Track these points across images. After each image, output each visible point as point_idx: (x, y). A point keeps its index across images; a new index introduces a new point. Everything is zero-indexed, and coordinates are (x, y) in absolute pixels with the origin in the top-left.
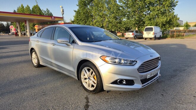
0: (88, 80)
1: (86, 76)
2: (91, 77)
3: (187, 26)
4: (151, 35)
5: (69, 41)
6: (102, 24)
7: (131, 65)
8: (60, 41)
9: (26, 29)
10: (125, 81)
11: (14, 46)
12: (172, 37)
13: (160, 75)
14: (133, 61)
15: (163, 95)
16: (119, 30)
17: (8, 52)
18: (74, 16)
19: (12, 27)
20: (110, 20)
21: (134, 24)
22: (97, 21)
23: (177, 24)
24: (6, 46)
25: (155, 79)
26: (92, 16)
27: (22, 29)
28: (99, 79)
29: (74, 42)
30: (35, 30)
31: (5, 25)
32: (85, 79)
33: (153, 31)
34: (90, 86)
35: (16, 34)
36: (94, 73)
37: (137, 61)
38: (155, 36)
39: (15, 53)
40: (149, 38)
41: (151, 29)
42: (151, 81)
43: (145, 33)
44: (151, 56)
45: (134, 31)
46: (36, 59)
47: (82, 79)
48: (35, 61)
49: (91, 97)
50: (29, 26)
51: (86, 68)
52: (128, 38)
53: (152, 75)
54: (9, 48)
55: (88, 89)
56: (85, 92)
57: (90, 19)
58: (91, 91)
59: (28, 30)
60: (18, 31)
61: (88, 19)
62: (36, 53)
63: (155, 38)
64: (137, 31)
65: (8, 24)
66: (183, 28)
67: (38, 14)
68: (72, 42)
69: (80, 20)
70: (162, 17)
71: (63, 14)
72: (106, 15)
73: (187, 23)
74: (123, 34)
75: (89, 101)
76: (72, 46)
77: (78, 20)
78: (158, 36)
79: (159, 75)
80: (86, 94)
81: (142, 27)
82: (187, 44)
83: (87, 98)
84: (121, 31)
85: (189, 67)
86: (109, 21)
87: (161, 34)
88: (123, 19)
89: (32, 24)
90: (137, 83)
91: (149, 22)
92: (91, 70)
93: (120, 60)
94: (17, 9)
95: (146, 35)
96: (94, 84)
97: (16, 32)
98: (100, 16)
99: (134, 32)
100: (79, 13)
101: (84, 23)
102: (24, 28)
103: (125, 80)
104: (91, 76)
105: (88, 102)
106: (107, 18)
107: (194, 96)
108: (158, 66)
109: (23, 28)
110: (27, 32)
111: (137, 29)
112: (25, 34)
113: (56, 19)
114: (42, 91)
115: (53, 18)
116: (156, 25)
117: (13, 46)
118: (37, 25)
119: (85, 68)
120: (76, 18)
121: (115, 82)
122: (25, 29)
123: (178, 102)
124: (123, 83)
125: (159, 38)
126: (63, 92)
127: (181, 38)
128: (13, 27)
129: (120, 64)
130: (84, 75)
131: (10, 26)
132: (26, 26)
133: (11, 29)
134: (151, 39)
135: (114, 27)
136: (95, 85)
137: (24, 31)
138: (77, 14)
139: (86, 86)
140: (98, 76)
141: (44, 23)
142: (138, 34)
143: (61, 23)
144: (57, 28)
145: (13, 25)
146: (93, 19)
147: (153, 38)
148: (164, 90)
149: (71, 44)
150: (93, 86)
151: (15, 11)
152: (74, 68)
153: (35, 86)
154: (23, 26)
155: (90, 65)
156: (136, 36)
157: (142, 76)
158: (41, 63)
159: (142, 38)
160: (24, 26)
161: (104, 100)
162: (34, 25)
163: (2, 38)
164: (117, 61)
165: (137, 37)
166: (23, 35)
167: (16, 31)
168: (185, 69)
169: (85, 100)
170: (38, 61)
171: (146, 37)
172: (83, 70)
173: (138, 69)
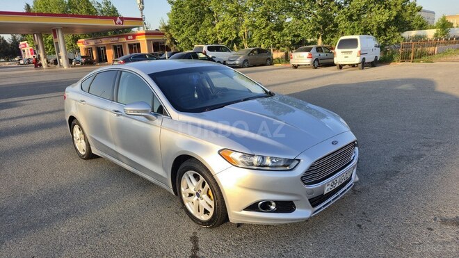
0: (196, 197)
1: (192, 190)
2: (202, 192)
3: (445, 25)
4: (353, 57)
5: (150, 109)
6: (235, 32)
7: (288, 168)
8: (130, 111)
9: (59, 52)
10: (274, 204)
11: (33, 97)
12: (405, 58)
13: (357, 179)
14: (291, 161)
15: (359, 226)
16: (277, 45)
17: (20, 117)
18: (168, 14)
19: (25, 44)
20: (255, 22)
21: (313, 31)
22: (223, 27)
23: (419, 23)
24: (16, 99)
25: (345, 190)
26: (210, 12)
27: (47, 49)
28: (219, 199)
29: (161, 111)
30: (78, 50)
31: (8, 42)
32: (191, 195)
33: (359, 48)
34: (202, 211)
35: (37, 64)
36: (207, 186)
37: (299, 160)
38: (364, 59)
39: (35, 118)
40: (349, 65)
41: (353, 43)
42: (335, 196)
43: (338, 51)
44: (332, 143)
45: (311, 48)
46: (83, 141)
47: (184, 196)
48: (81, 146)
49: (204, 235)
50: (65, 43)
51: (190, 174)
52: (298, 65)
53: (337, 185)
54: (22, 105)
55: (198, 217)
56: (192, 223)
57: (207, 21)
58: (203, 223)
59: (62, 53)
60: (39, 56)
61: (202, 21)
62: (81, 128)
63: (364, 64)
64: (320, 47)
65: (14, 39)
66: (434, 31)
67: (84, 12)
68: (158, 112)
69: (183, 23)
70: (379, 11)
71: (142, 9)
72: (245, 9)
73: (444, 20)
74: (287, 54)
75: (200, 246)
76: (158, 121)
77: (177, 23)
78: (370, 58)
79: (355, 178)
80: (193, 227)
81: (332, 37)
82: (436, 79)
83: (194, 240)
84: (281, 48)
85: (430, 146)
86: (253, 25)
87: (377, 53)
88: (286, 19)
89: (71, 36)
90: (301, 208)
91: (347, 24)
92: (202, 178)
93: (263, 158)
94: (34, 2)
95: (340, 56)
96: (208, 209)
97: (36, 59)
98: (231, 12)
99: (314, 50)
100: (180, 6)
101: (194, 31)
102: (53, 46)
103: (275, 202)
104: (203, 190)
105: (196, 249)
106: (248, 18)
107: (429, 229)
108: (352, 161)
109: (51, 48)
110: (60, 57)
111: (320, 42)
112: (56, 62)
113: (127, 24)
114: (98, 221)
115: (118, 20)
116: (366, 31)
117: (31, 97)
118: (83, 40)
119: (188, 172)
120: (174, 18)
121: (253, 207)
122: (56, 50)
123: (391, 243)
124: (269, 208)
125: (374, 64)
126: (145, 225)
127: (427, 62)
128: (27, 45)
129: (261, 167)
130: (188, 188)
131: (21, 43)
132: (57, 43)
133: (24, 51)
134: (353, 66)
135: (267, 38)
136: (211, 211)
137: (54, 53)
138: (176, 9)
139: (192, 210)
140: (217, 193)
141: (98, 33)
142: (323, 55)
143: (139, 32)
144: (123, 73)
145: (26, 40)
146: (214, 20)
147: (357, 64)
148: (364, 213)
149: (156, 115)
150: (206, 212)
151: (28, 6)
152: (165, 169)
153: (83, 209)
154: (49, 42)
155: (197, 166)
156: (317, 59)
157: (312, 191)
158: (94, 151)
159: (333, 64)
160: (51, 42)
161: (231, 244)
162: (76, 40)
163: (4, 76)
164: (256, 160)
165: (320, 62)
166: (52, 64)
167: (35, 54)
168: (422, 153)
169: (190, 245)
170: (88, 145)
171: (341, 63)
172: (185, 176)
173: (302, 177)
